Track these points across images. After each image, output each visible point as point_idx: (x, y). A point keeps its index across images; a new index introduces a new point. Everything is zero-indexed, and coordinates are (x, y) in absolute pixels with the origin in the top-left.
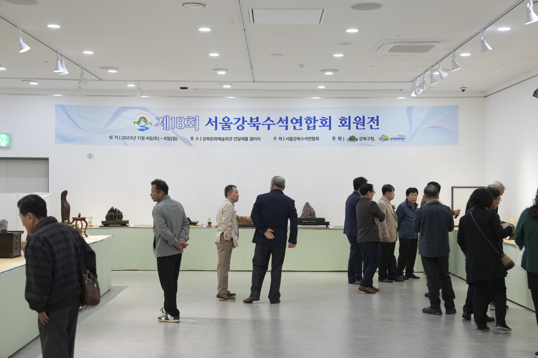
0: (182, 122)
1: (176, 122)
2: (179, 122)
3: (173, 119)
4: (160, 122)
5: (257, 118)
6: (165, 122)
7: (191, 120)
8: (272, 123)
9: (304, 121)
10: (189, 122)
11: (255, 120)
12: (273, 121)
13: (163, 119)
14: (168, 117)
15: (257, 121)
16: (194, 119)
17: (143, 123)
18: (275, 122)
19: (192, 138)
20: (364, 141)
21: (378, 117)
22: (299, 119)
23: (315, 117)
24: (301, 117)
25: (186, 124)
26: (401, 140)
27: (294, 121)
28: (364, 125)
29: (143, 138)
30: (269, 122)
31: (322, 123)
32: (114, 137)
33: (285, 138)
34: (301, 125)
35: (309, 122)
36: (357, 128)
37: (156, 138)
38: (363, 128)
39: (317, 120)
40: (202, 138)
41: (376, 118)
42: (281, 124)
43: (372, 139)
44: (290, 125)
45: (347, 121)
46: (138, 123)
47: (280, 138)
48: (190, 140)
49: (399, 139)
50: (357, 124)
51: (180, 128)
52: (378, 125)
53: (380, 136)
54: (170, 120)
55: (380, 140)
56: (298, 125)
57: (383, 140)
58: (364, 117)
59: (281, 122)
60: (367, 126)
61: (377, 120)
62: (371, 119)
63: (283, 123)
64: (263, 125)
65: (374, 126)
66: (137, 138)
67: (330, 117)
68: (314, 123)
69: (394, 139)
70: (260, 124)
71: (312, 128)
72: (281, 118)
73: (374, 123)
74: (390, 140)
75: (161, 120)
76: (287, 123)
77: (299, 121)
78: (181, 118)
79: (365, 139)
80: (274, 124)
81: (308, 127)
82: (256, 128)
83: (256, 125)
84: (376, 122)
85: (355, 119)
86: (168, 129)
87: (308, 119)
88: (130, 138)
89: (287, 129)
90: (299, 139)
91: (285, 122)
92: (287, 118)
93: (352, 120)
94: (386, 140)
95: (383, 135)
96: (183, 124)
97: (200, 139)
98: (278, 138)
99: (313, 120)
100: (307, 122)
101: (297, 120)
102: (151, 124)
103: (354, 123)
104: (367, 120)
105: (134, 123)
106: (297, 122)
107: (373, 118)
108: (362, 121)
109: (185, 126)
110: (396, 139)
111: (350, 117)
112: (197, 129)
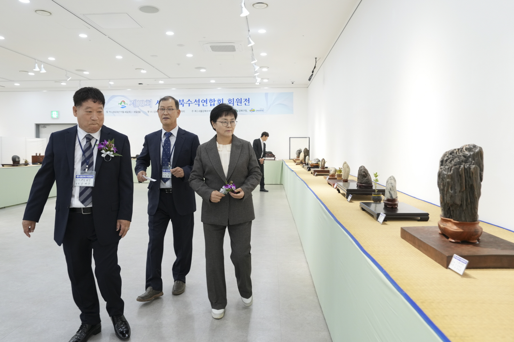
0: (143, 103)
1: (140, 103)
2: (141, 103)
3: (138, 101)
4: (132, 103)
5: (183, 100)
6: (134, 103)
7: (148, 102)
8: (191, 103)
9: (208, 101)
10: (147, 103)
11: (182, 101)
12: (191, 102)
13: (134, 101)
14: (136, 100)
15: (183, 102)
16: (149, 101)
17: (123, 104)
18: (193, 102)
19: (148, 111)
20: (241, 112)
21: (249, 99)
22: (206, 100)
23: (214, 99)
24: (207, 99)
25: (145, 104)
26: (262, 111)
27: (203, 101)
28: (241, 103)
29: (123, 112)
30: (189, 102)
31: (218, 102)
32: (108, 112)
33: (198, 111)
34: (207, 104)
35: (211, 102)
36: (238, 105)
37: (130, 112)
38: (241, 104)
39: (216, 101)
40: (154, 111)
41: (248, 99)
42: (196, 103)
43: (246, 111)
44: (201, 104)
45: (232, 101)
46: (121, 104)
47: (196, 111)
48: (147, 112)
49: (261, 111)
50: (238, 102)
51: (142, 106)
52: (249, 103)
53: (250, 109)
54: (137, 102)
55: (250, 111)
56: (205, 104)
57: (252, 111)
58: (241, 99)
59: (196, 102)
60: (243, 104)
61: (249, 100)
62: (245, 100)
63: (197, 102)
64: (186, 103)
65: (247, 104)
66: (120, 112)
67: (223, 99)
68: (214, 102)
69: (258, 111)
70: (184, 103)
71: (213, 105)
72: (196, 100)
73: (247, 102)
74: (255, 111)
75: (132, 102)
76: (199, 103)
77: (206, 101)
78: (143, 101)
79: (242, 111)
80: (192, 103)
81: (211, 104)
82: (182, 105)
83: (182, 104)
84: (248, 101)
85: (237, 100)
86: (136, 107)
87: (211, 100)
88: (117, 112)
89: (199, 106)
90: (205, 111)
91: (198, 102)
92: (199, 99)
93: (235, 101)
94: (253, 111)
95: (252, 109)
96: (144, 104)
97: (152, 112)
98: (194, 111)
99: (213, 101)
100: (210, 102)
101: (204, 101)
102: (127, 104)
103: (236, 102)
104: (243, 101)
105: (119, 104)
106: (204, 102)
107: (246, 99)
108: (240, 101)
109: (145, 105)
110: (259, 110)
111: (233, 99)
112: (151, 107)
